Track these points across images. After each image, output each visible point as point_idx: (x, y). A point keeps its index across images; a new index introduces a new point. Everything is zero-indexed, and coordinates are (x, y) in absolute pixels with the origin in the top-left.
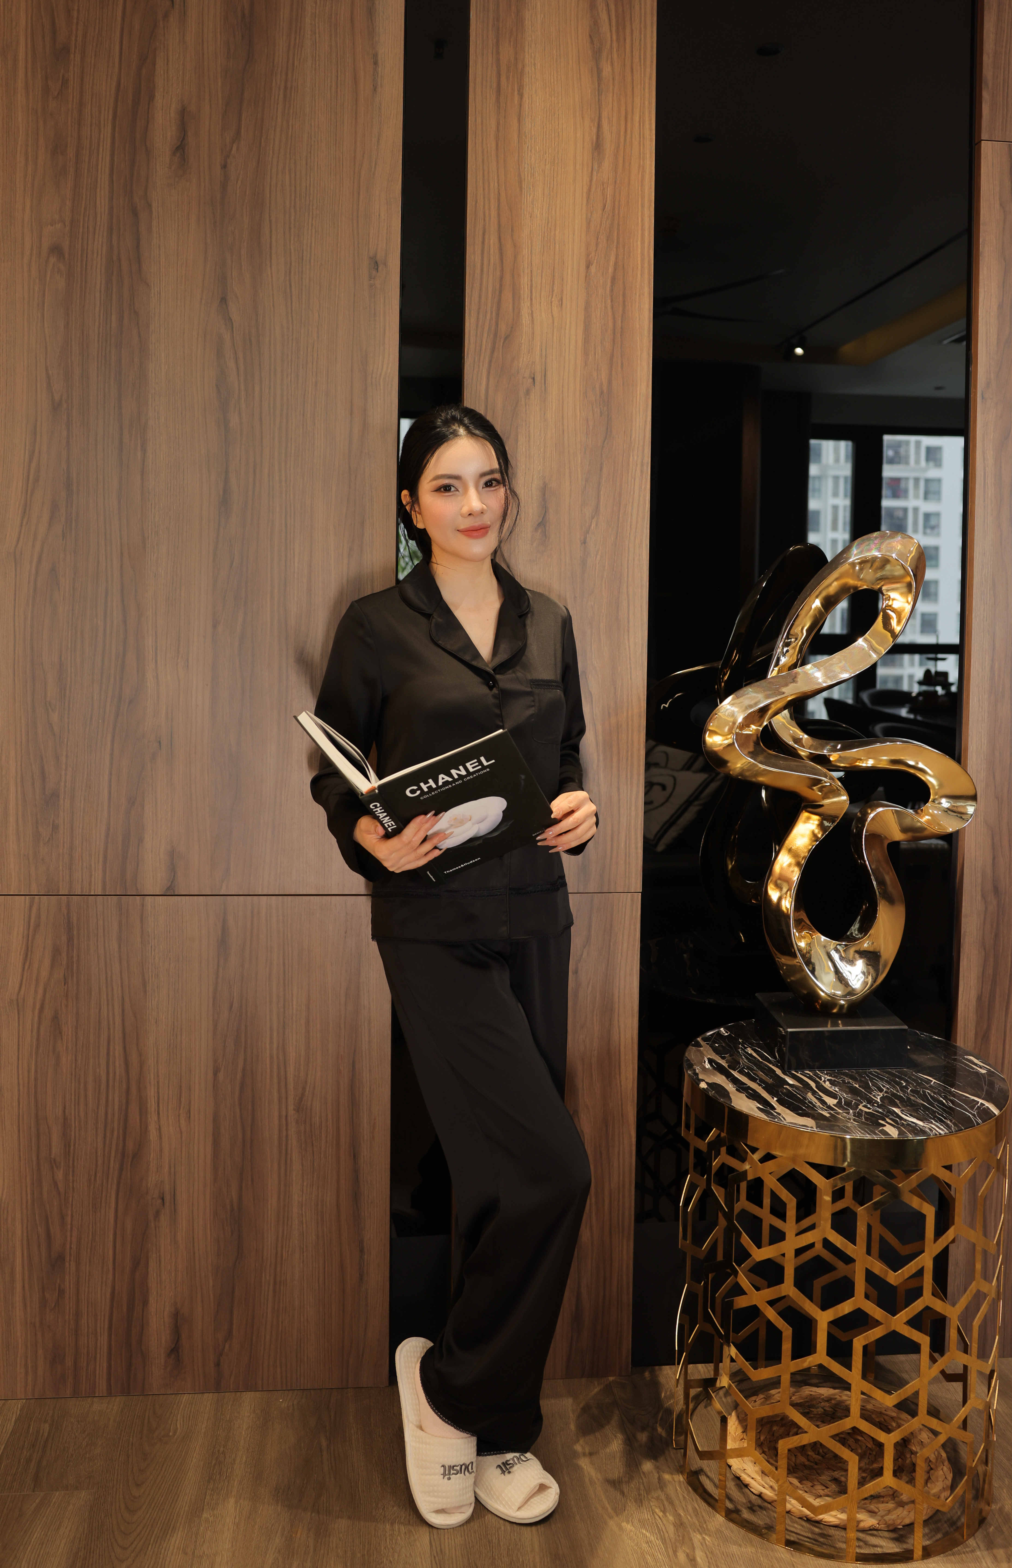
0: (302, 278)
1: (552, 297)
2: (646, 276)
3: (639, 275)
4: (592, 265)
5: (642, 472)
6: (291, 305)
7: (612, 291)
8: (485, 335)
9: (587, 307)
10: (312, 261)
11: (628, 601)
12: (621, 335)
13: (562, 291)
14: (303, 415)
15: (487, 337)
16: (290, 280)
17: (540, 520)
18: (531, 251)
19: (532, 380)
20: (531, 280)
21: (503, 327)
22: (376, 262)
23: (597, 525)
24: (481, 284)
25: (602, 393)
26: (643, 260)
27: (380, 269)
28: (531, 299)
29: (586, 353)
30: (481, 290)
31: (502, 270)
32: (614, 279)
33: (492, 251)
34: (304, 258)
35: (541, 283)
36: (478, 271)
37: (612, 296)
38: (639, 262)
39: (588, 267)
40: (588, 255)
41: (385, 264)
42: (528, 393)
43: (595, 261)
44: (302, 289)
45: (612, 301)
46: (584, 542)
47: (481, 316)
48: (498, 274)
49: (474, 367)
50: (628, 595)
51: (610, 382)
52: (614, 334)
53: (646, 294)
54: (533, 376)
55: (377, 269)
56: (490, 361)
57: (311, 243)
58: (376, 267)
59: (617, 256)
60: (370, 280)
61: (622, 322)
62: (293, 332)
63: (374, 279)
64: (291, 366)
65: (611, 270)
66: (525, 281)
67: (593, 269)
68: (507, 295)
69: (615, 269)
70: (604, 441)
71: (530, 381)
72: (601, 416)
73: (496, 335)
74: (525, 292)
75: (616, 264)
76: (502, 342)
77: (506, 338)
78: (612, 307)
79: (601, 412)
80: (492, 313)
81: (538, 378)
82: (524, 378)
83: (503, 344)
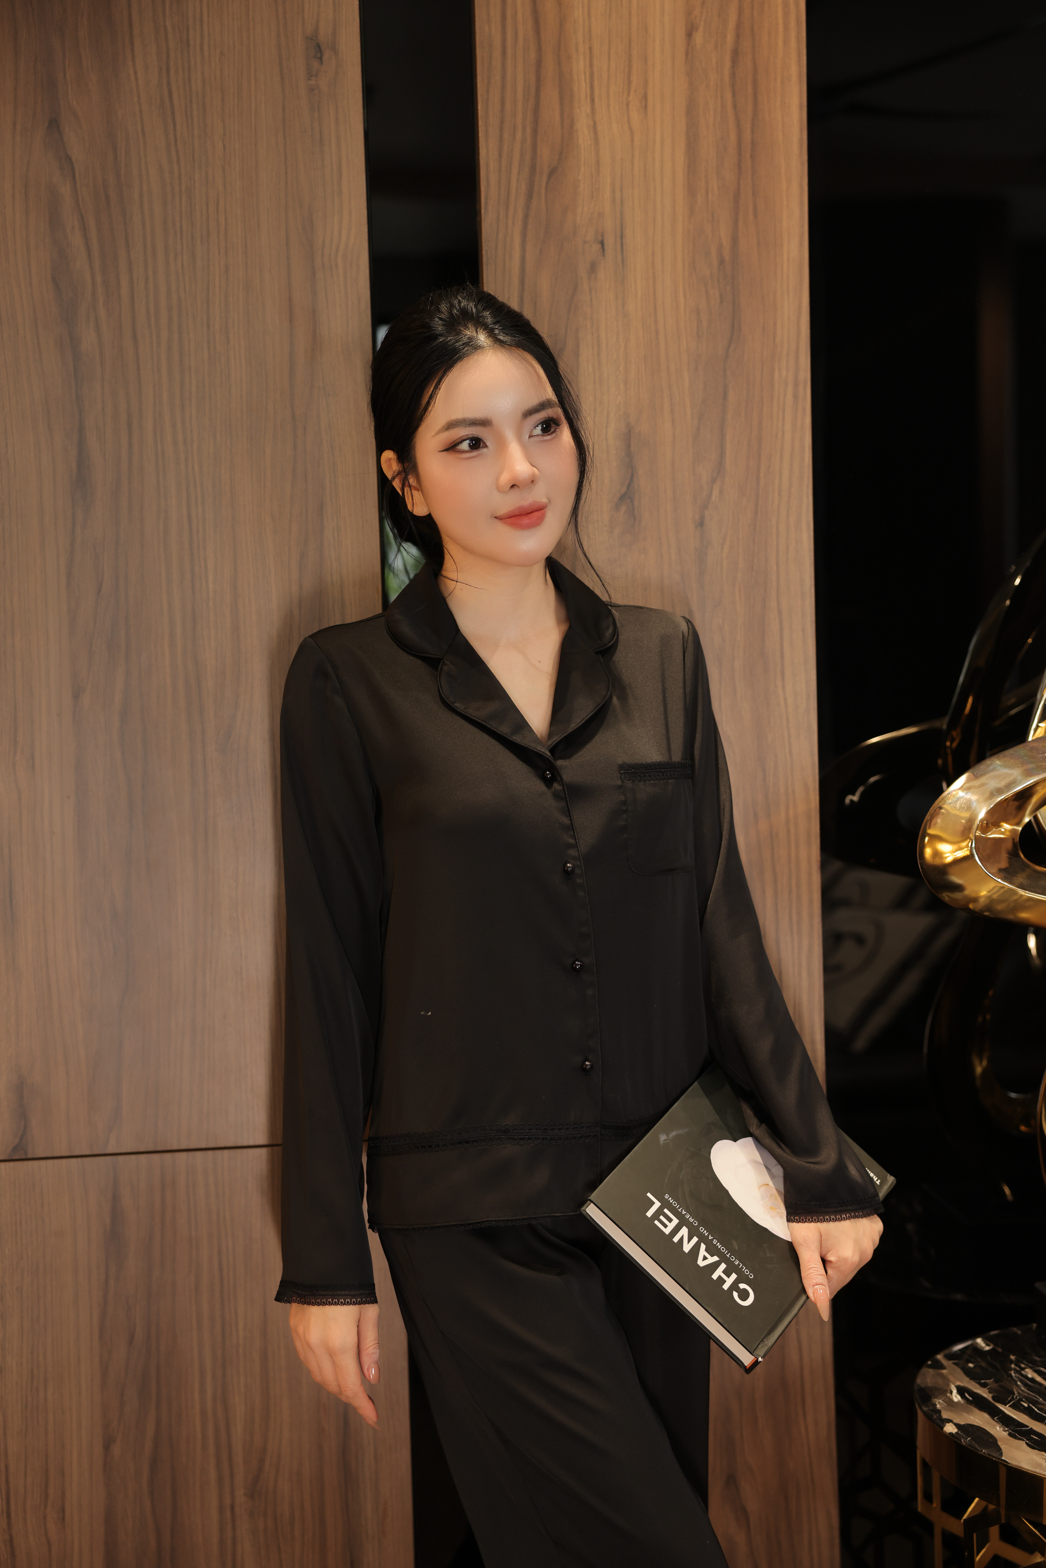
0: (190, 80)
1: (629, 94)
2: (793, 44)
3: (780, 44)
4: (697, 30)
5: (795, 396)
6: (175, 129)
7: (733, 75)
8: (515, 170)
9: (691, 110)
10: (206, 48)
11: (781, 622)
12: (752, 157)
13: (646, 82)
14: (208, 326)
15: (519, 174)
16: (169, 84)
17: (624, 489)
18: (589, 12)
19: (600, 246)
20: (591, 65)
21: (545, 154)
22: (318, 46)
23: (721, 493)
24: (504, 77)
25: (722, 262)
26: (786, 14)
27: (326, 56)
28: (592, 100)
29: (691, 191)
30: (503, 87)
31: (539, 50)
32: (736, 54)
33: (520, 16)
34: (191, 42)
35: (609, 70)
36: (497, 54)
37: (733, 86)
38: (780, 21)
39: (689, 35)
40: (689, 13)
41: (334, 49)
42: (593, 268)
43: (702, 23)
44: (191, 101)
45: (734, 94)
46: (701, 524)
47: (506, 136)
48: (533, 56)
49: (498, 227)
50: (780, 612)
51: (735, 241)
52: (740, 153)
53: (794, 79)
54: (600, 238)
55: (321, 58)
56: (526, 217)
57: (201, 14)
58: (319, 55)
59: (740, 11)
60: (309, 79)
61: (753, 132)
62: (180, 178)
63: (316, 75)
64: (181, 239)
65: (730, 37)
66: (579, 66)
67: (698, 38)
68: (550, 94)
69: (738, 36)
70: (729, 347)
71: (596, 247)
72: (721, 302)
73: (533, 169)
74: (581, 88)
75: (739, 26)
76: (545, 179)
77: (552, 172)
78: (735, 106)
79: (721, 296)
80: (524, 128)
81: (610, 242)
82: (585, 242)
83: (547, 183)
